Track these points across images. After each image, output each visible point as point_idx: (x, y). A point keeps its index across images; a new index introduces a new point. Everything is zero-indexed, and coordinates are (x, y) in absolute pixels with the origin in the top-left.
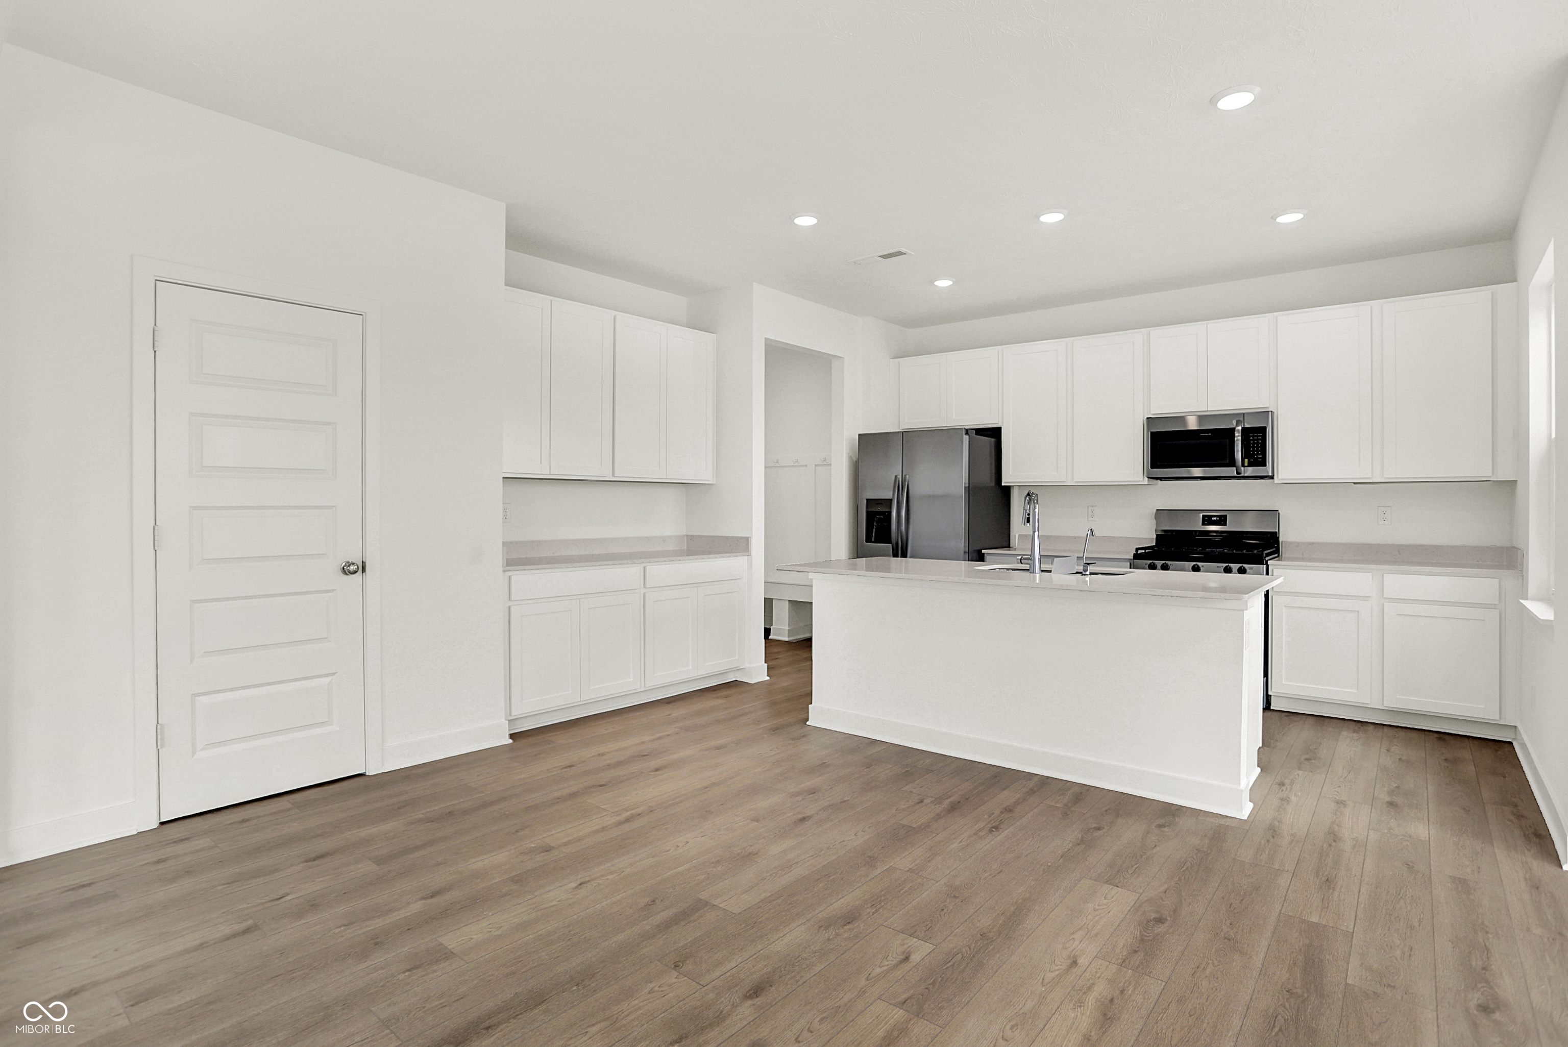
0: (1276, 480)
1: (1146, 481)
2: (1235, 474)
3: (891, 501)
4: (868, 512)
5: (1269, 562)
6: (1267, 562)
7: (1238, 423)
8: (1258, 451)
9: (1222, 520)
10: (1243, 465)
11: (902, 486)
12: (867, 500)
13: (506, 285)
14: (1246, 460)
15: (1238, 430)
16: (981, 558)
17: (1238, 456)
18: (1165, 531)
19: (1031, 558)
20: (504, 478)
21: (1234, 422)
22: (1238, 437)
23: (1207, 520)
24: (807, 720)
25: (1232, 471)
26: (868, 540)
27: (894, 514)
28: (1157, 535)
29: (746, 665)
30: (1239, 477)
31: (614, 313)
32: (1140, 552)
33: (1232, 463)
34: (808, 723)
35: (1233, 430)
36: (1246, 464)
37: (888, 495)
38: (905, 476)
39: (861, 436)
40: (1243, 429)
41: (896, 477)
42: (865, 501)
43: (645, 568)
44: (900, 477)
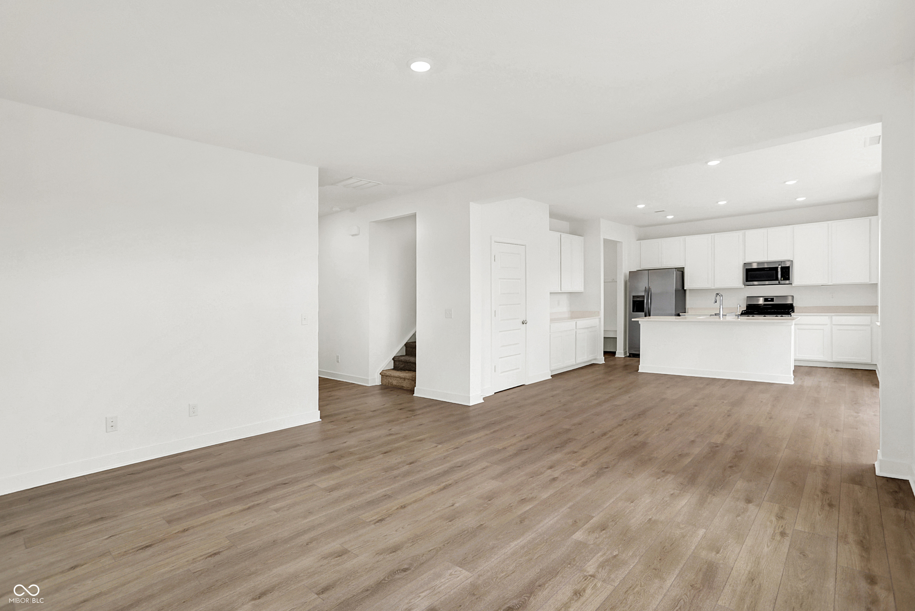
0: (793, 285)
1: (743, 286)
2: (778, 283)
3: (643, 296)
4: (633, 301)
5: (792, 314)
6: (791, 313)
7: (779, 265)
8: (786, 275)
9: (772, 300)
10: (781, 280)
11: (648, 291)
12: (633, 296)
13: (550, 230)
14: (782, 278)
15: (779, 268)
16: (679, 315)
17: (779, 276)
18: (749, 304)
19: (719, 314)
20: (550, 293)
21: (778, 265)
22: (779, 270)
23: (766, 300)
24: (638, 370)
25: (777, 282)
26: (633, 311)
27: (645, 301)
28: (747, 306)
29: (598, 357)
30: (779, 284)
31: (560, 233)
32: (743, 312)
33: (777, 279)
34: (639, 371)
35: (777, 268)
36: (782, 280)
37: (643, 294)
38: (650, 287)
39: (630, 272)
40: (781, 267)
41: (646, 287)
42: (632, 297)
43: (576, 322)
44: (647, 287)
